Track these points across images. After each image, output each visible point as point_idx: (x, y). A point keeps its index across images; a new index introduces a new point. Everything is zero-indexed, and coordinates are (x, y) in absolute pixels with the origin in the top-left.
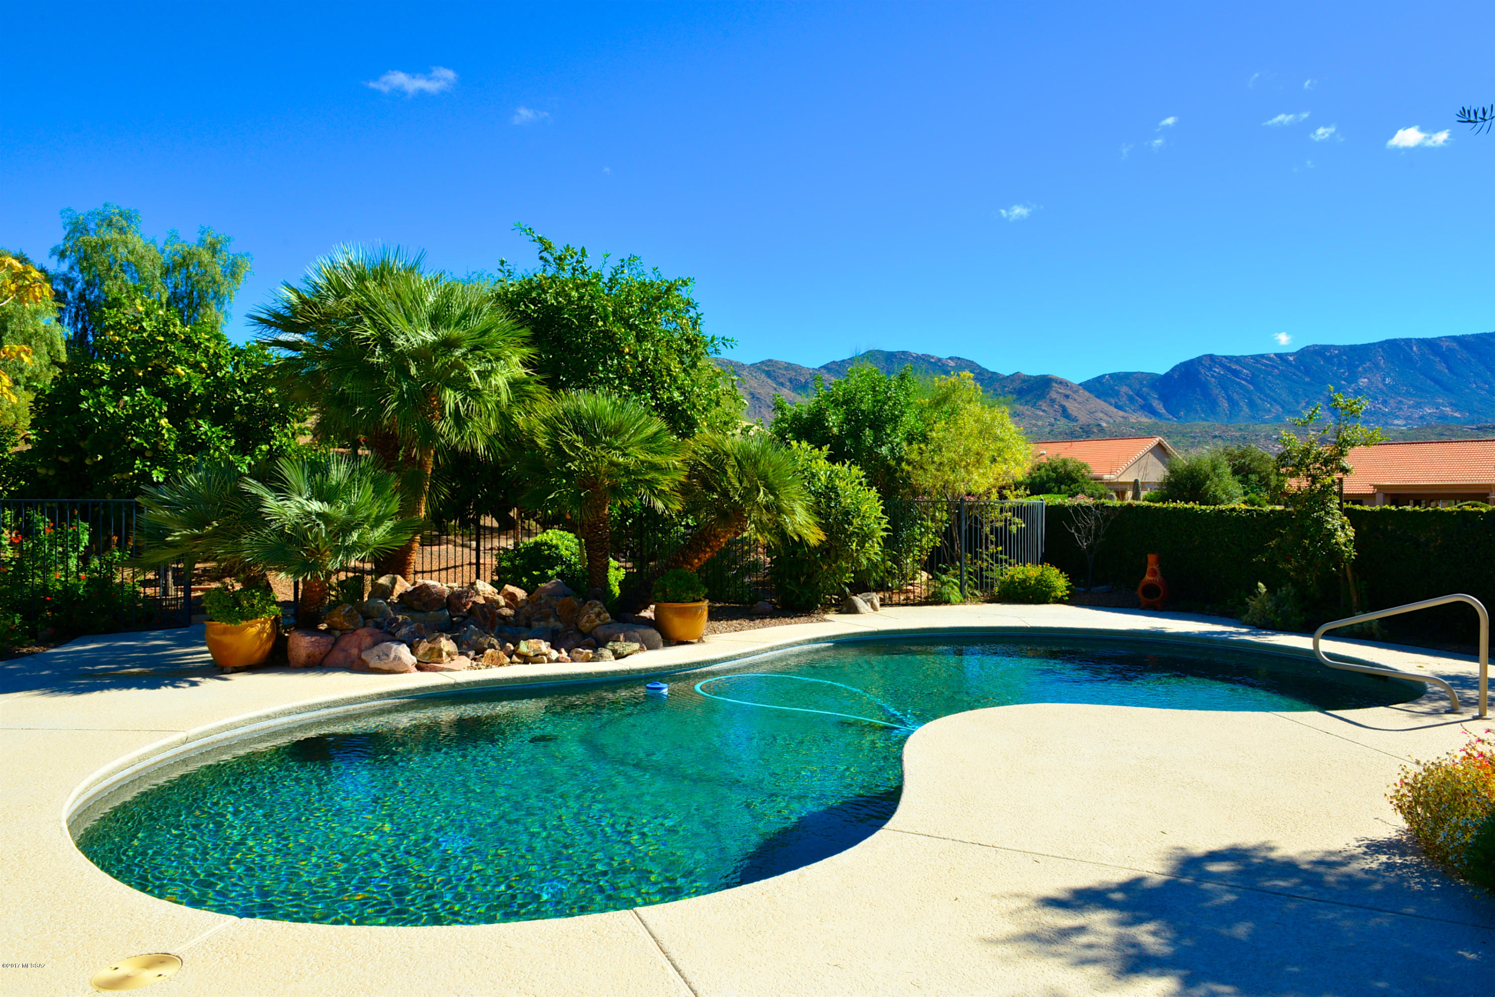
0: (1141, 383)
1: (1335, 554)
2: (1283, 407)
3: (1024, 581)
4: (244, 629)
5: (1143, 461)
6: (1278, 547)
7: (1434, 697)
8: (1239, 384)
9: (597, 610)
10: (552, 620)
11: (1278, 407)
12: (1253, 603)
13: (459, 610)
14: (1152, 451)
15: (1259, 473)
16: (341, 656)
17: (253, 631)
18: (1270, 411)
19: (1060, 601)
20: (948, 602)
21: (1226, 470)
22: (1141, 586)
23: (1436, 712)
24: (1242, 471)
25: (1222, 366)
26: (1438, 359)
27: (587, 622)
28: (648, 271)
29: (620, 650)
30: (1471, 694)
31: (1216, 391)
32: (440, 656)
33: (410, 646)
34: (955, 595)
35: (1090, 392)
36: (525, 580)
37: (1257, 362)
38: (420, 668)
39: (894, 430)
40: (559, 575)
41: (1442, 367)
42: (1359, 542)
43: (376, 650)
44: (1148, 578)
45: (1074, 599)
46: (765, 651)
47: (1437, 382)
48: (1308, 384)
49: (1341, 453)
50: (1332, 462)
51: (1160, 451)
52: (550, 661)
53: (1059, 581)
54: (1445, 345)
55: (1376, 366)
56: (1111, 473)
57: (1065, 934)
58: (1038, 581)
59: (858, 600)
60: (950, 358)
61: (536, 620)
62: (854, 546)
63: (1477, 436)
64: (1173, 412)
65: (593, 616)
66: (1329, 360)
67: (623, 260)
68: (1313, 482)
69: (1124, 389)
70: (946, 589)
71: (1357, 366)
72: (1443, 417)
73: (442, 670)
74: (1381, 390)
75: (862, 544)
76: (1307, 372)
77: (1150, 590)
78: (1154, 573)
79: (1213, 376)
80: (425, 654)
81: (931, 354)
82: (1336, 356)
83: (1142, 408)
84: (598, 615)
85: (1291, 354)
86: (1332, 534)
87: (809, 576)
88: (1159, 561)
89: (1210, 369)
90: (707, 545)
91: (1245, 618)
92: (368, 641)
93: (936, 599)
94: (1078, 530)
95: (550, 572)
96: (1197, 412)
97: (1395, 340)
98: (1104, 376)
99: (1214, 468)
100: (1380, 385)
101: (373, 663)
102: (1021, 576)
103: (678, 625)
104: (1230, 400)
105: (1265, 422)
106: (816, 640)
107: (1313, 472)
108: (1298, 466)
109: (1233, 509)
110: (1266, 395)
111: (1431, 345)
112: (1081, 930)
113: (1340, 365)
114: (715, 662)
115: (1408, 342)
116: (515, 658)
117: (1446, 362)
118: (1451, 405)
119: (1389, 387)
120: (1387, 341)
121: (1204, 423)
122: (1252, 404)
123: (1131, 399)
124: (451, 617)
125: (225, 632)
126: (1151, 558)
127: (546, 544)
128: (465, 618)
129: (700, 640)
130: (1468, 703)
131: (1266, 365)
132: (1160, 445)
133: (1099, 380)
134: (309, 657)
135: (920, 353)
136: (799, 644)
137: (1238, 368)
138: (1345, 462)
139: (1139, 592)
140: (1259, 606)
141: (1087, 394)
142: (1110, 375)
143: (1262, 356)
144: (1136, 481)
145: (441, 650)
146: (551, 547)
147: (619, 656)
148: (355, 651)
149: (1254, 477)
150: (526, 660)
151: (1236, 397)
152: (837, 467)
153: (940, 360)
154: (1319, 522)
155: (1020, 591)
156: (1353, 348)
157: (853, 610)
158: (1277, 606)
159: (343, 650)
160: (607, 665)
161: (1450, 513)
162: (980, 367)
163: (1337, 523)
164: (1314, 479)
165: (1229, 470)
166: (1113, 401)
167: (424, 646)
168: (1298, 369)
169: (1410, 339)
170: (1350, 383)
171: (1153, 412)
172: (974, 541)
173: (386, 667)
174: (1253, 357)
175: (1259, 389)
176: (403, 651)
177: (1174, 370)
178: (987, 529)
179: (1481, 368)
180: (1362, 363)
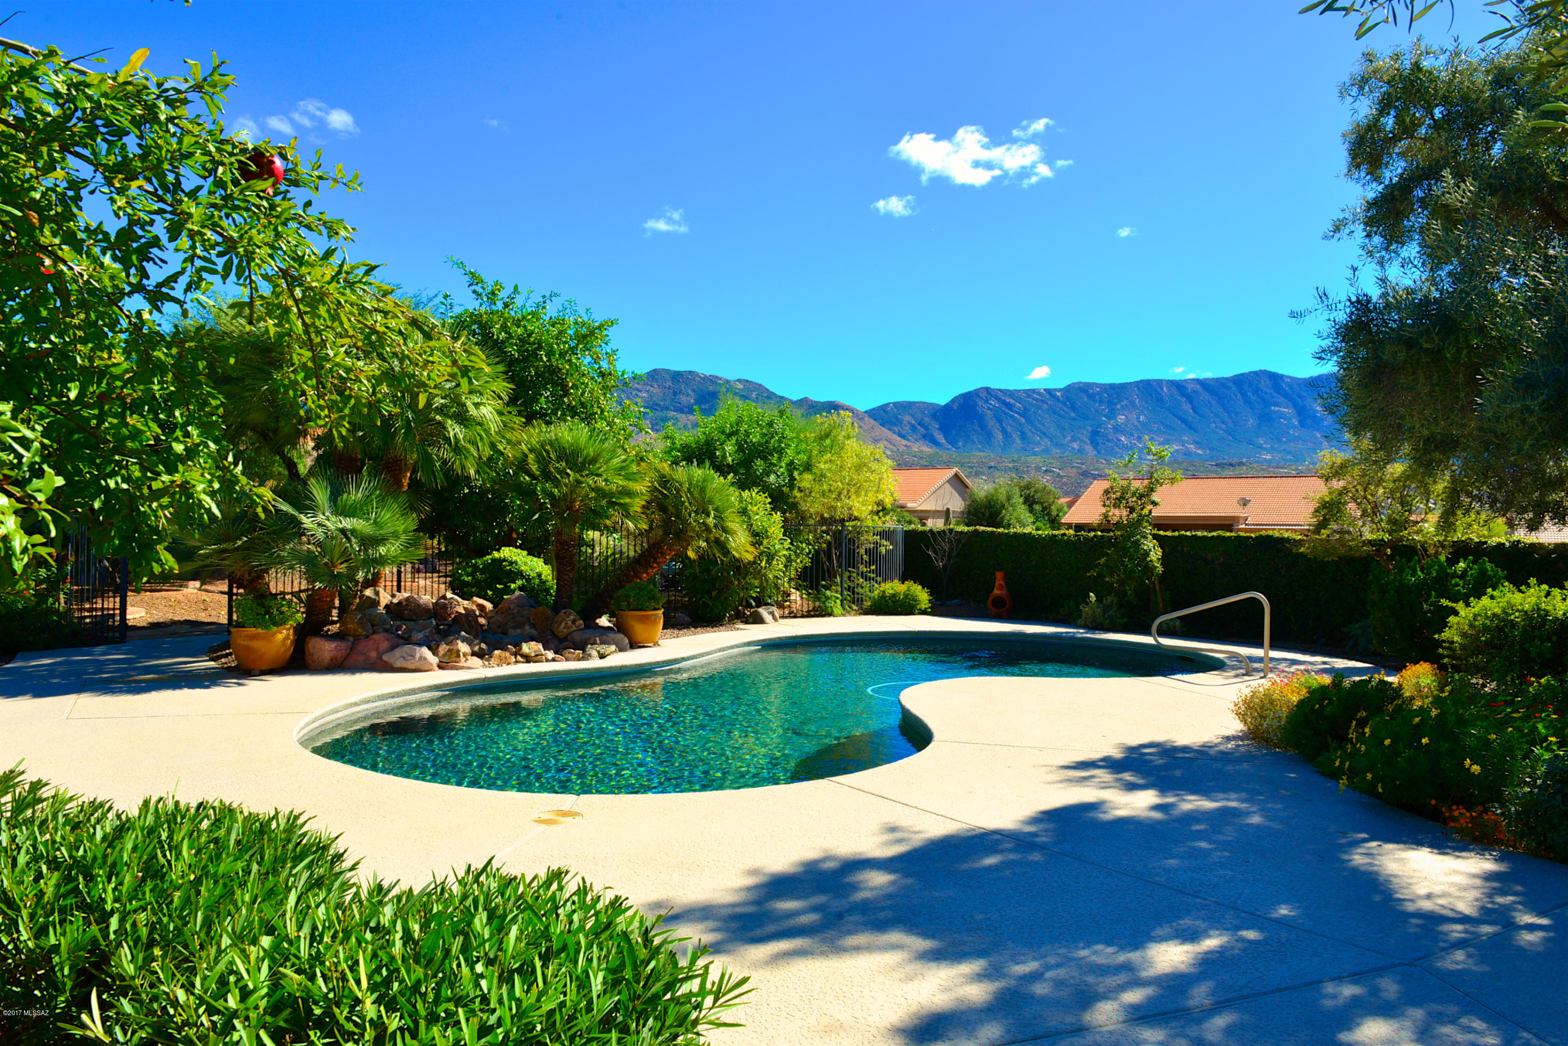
0: (923, 413)
1: (1148, 569)
2: (1051, 441)
3: (894, 595)
4: (274, 634)
5: (942, 490)
6: (1106, 565)
7: (1233, 668)
8: (1012, 417)
9: (572, 617)
10: (527, 627)
11: (1047, 440)
12: (1086, 610)
13: (445, 619)
14: (949, 481)
15: (1042, 504)
16: (361, 658)
17: (280, 637)
18: (1039, 444)
19: (924, 612)
20: (830, 615)
21: (1018, 500)
22: (991, 598)
23: (1237, 676)
24: (1030, 502)
25: (998, 399)
26: (1184, 400)
27: (564, 628)
28: (582, 312)
29: (602, 651)
30: (1256, 665)
31: (992, 423)
32: (458, 656)
33: (430, 648)
34: (838, 609)
35: (875, 419)
36: (490, 593)
37: (1029, 396)
38: (440, 667)
39: (780, 459)
40: (521, 588)
41: (1187, 407)
42: (1164, 560)
43: (398, 652)
44: (996, 591)
45: (936, 610)
46: (715, 652)
47: (1183, 421)
48: (1074, 419)
49: (1152, 490)
50: (1145, 495)
51: (958, 482)
52: (547, 660)
53: (923, 596)
54: (1190, 387)
55: (1132, 403)
56: (914, 501)
57: (1085, 779)
58: (906, 596)
59: (763, 611)
60: (739, 381)
61: (513, 628)
62: (763, 564)
63: (1216, 472)
64: (953, 443)
65: (570, 623)
66: (1091, 397)
67: (544, 297)
68: (1131, 513)
69: (907, 418)
70: (830, 604)
71: (1116, 404)
72: (1188, 453)
73: (462, 668)
74: (1136, 428)
75: (769, 562)
76: (1073, 408)
77: (998, 602)
78: (1001, 588)
79: (989, 409)
80: (445, 655)
81: (720, 375)
82: (1098, 393)
83: (924, 437)
84: (574, 622)
85: (1059, 390)
86: (1147, 554)
87: (721, 592)
88: (1005, 578)
89: (987, 401)
90: (655, 561)
91: (1079, 622)
92: (385, 645)
93: (821, 612)
94: (935, 552)
95: (513, 586)
96: (974, 443)
97: (1149, 381)
98: (888, 404)
99: (1009, 499)
100: (1136, 423)
101: (399, 664)
102: (891, 592)
103: (639, 629)
104: (1004, 431)
105: (1035, 454)
106: (749, 644)
107: (1131, 504)
108: (1119, 499)
109: (1064, 534)
110: (1036, 429)
111: (1179, 386)
112: (1092, 777)
113: (1101, 402)
114: (684, 659)
115: (1159, 382)
116: (519, 658)
117: (1191, 403)
118: (1197, 443)
119: (1144, 424)
120: (1142, 381)
121: (981, 454)
122: (1023, 436)
123: (913, 428)
124: (438, 625)
125: (255, 637)
126: (999, 575)
127: (505, 560)
128: (450, 626)
129: (656, 644)
130: (1257, 670)
131: (1037, 400)
132: (956, 476)
133: (883, 408)
134: (332, 659)
135: (708, 373)
136: (737, 646)
137: (1012, 401)
138: (1155, 497)
139: (989, 602)
140: (1090, 612)
141: (872, 421)
142: (894, 404)
143: (1033, 391)
144: (948, 509)
145: (458, 651)
146: (511, 563)
147: (602, 656)
148: (373, 654)
149: (1037, 507)
150: (528, 659)
151: (1009, 429)
152: (746, 494)
153: (728, 382)
154: (1137, 544)
155: (890, 604)
156: (1112, 387)
157: (759, 620)
158: (1105, 612)
159: (362, 653)
160: (594, 663)
161: (1230, 537)
162: (768, 390)
163: (1151, 545)
164: (1132, 510)
165: (1021, 500)
166: (896, 429)
167: (443, 648)
168: (1065, 405)
169: (1161, 381)
170: (1109, 419)
171: (934, 442)
172: (851, 560)
173: (412, 667)
174: (1025, 391)
175: (1029, 421)
176: (425, 652)
177: (953, 401)
178: (862, 551)
179: (1220, 409)
180: (1120, 401)
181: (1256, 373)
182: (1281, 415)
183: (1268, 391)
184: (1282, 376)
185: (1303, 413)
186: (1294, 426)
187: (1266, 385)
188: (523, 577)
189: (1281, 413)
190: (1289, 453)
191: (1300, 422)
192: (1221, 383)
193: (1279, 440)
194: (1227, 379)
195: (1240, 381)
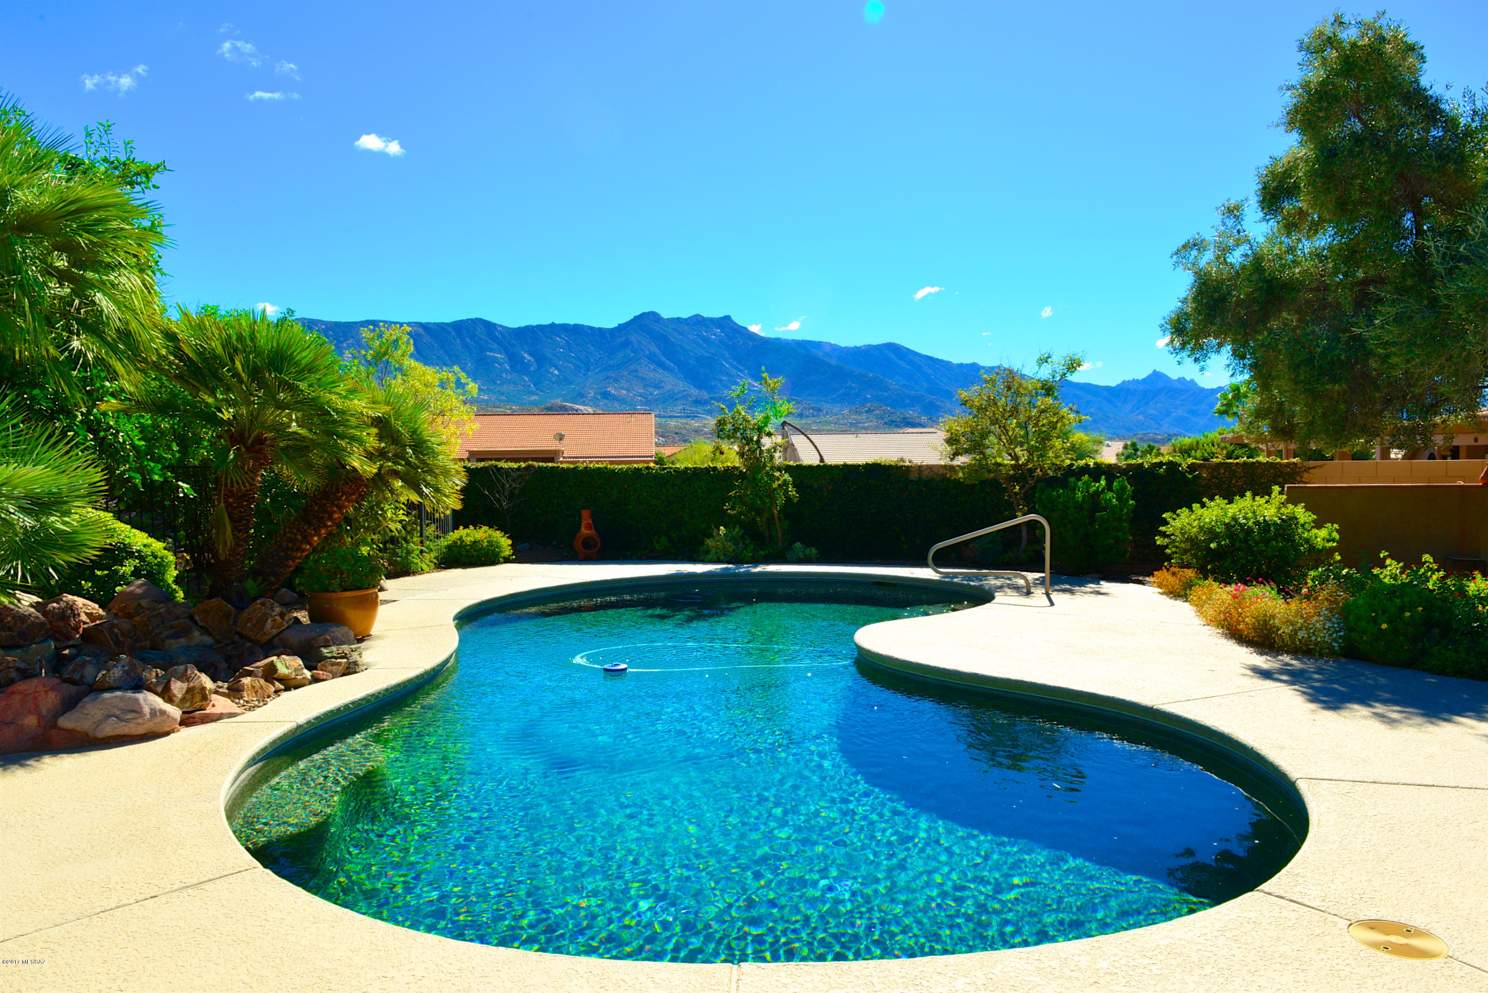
6: (739, 498)
10: (196, 634)
16: (8, 732)
22: (579, 539)
27: (273, 627)
32: (205, 698)
33: (160, 691)
36: (86, 584)
38: (186, 722)
40: (136, 573)
44: (584, 531)
52: (309, 681)
53: (503, 541)
58: (486, 543)
61: (171, 637)
70: (410, 559)
71: (342, 342)
77: (587, 543)
78: (589, 527)
88: (593, 516)
94: (497, 492)
108: (734, 431)
116: (278, 684)
126: (585, 514)
129: (370, 635)
139: (577, 545)
140: (720, 546)
150: (287, 684)
158: (735, 545)
179: (442, 352)
180: (346, 339)
181: (472, 321)
182: (495, 360)
183: (484, 337)
184: (495, 325)
185: (514, 360)
186: (506, 370)
187: (480, 331)
188: (131, 555)
189: (495, 357)
190: (502, 394)
191: (512, 367)
192: (442, 328)
193: (495, 383)
194: (447, 324)
195: (458, 326)
